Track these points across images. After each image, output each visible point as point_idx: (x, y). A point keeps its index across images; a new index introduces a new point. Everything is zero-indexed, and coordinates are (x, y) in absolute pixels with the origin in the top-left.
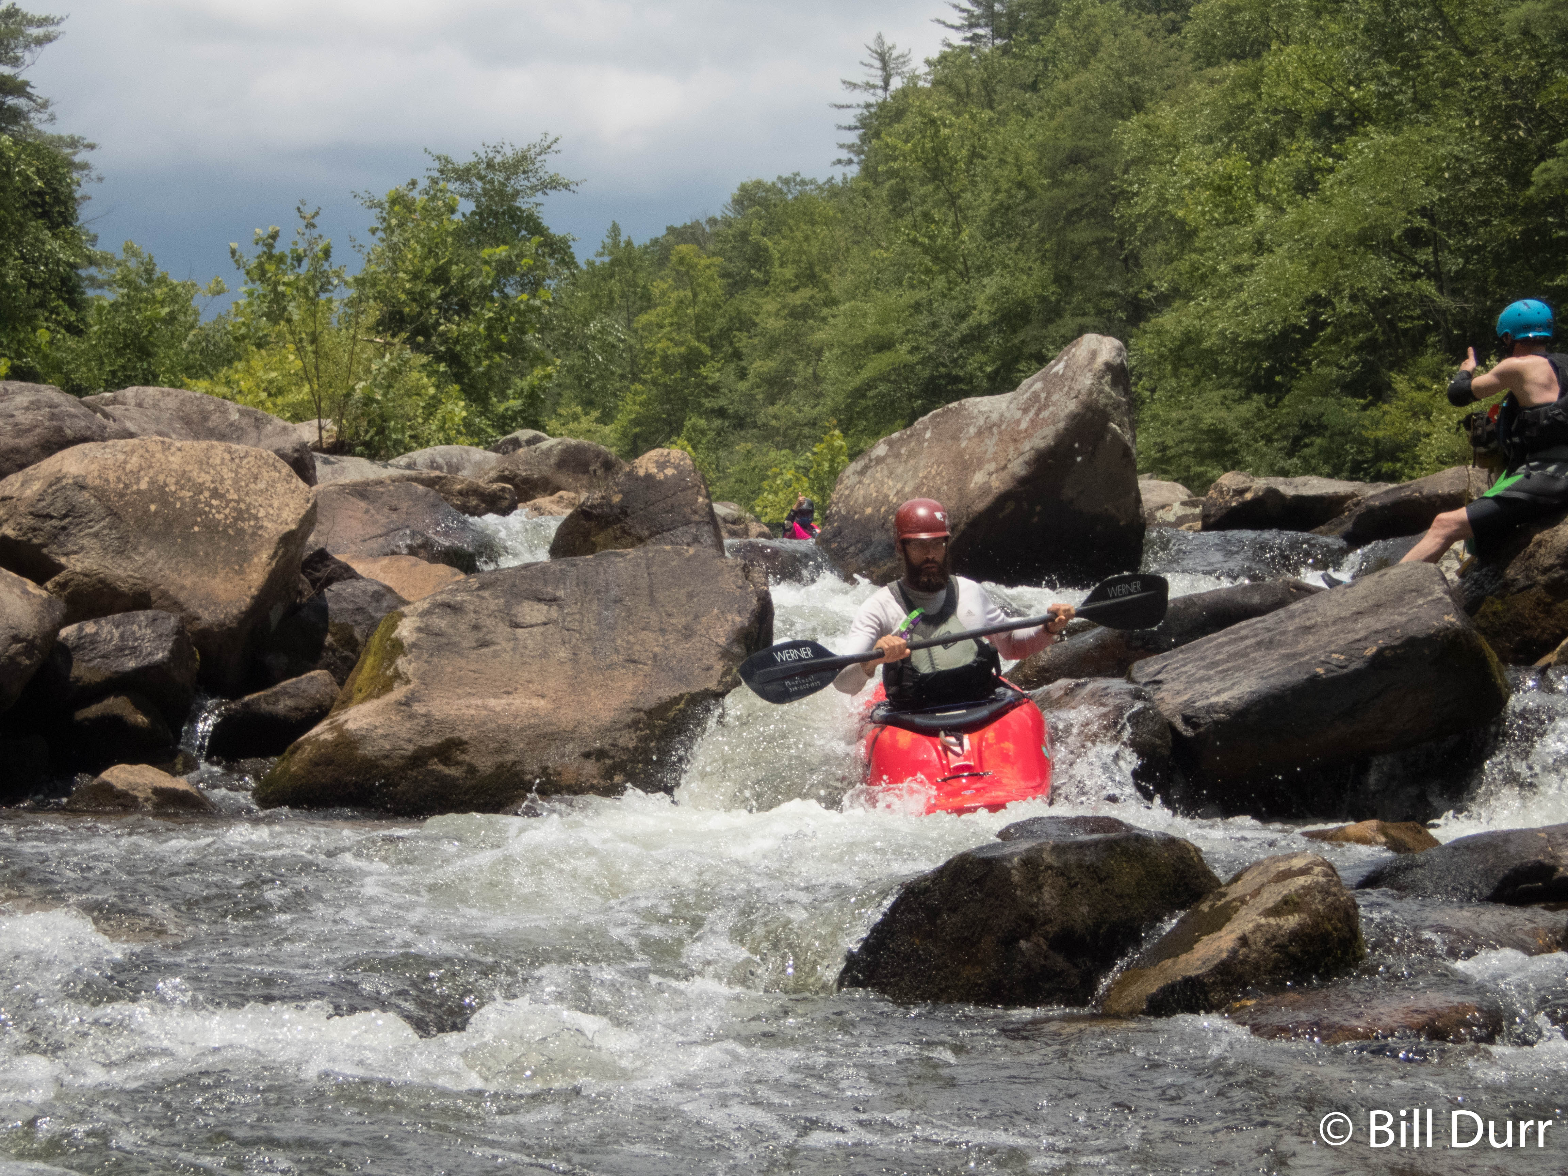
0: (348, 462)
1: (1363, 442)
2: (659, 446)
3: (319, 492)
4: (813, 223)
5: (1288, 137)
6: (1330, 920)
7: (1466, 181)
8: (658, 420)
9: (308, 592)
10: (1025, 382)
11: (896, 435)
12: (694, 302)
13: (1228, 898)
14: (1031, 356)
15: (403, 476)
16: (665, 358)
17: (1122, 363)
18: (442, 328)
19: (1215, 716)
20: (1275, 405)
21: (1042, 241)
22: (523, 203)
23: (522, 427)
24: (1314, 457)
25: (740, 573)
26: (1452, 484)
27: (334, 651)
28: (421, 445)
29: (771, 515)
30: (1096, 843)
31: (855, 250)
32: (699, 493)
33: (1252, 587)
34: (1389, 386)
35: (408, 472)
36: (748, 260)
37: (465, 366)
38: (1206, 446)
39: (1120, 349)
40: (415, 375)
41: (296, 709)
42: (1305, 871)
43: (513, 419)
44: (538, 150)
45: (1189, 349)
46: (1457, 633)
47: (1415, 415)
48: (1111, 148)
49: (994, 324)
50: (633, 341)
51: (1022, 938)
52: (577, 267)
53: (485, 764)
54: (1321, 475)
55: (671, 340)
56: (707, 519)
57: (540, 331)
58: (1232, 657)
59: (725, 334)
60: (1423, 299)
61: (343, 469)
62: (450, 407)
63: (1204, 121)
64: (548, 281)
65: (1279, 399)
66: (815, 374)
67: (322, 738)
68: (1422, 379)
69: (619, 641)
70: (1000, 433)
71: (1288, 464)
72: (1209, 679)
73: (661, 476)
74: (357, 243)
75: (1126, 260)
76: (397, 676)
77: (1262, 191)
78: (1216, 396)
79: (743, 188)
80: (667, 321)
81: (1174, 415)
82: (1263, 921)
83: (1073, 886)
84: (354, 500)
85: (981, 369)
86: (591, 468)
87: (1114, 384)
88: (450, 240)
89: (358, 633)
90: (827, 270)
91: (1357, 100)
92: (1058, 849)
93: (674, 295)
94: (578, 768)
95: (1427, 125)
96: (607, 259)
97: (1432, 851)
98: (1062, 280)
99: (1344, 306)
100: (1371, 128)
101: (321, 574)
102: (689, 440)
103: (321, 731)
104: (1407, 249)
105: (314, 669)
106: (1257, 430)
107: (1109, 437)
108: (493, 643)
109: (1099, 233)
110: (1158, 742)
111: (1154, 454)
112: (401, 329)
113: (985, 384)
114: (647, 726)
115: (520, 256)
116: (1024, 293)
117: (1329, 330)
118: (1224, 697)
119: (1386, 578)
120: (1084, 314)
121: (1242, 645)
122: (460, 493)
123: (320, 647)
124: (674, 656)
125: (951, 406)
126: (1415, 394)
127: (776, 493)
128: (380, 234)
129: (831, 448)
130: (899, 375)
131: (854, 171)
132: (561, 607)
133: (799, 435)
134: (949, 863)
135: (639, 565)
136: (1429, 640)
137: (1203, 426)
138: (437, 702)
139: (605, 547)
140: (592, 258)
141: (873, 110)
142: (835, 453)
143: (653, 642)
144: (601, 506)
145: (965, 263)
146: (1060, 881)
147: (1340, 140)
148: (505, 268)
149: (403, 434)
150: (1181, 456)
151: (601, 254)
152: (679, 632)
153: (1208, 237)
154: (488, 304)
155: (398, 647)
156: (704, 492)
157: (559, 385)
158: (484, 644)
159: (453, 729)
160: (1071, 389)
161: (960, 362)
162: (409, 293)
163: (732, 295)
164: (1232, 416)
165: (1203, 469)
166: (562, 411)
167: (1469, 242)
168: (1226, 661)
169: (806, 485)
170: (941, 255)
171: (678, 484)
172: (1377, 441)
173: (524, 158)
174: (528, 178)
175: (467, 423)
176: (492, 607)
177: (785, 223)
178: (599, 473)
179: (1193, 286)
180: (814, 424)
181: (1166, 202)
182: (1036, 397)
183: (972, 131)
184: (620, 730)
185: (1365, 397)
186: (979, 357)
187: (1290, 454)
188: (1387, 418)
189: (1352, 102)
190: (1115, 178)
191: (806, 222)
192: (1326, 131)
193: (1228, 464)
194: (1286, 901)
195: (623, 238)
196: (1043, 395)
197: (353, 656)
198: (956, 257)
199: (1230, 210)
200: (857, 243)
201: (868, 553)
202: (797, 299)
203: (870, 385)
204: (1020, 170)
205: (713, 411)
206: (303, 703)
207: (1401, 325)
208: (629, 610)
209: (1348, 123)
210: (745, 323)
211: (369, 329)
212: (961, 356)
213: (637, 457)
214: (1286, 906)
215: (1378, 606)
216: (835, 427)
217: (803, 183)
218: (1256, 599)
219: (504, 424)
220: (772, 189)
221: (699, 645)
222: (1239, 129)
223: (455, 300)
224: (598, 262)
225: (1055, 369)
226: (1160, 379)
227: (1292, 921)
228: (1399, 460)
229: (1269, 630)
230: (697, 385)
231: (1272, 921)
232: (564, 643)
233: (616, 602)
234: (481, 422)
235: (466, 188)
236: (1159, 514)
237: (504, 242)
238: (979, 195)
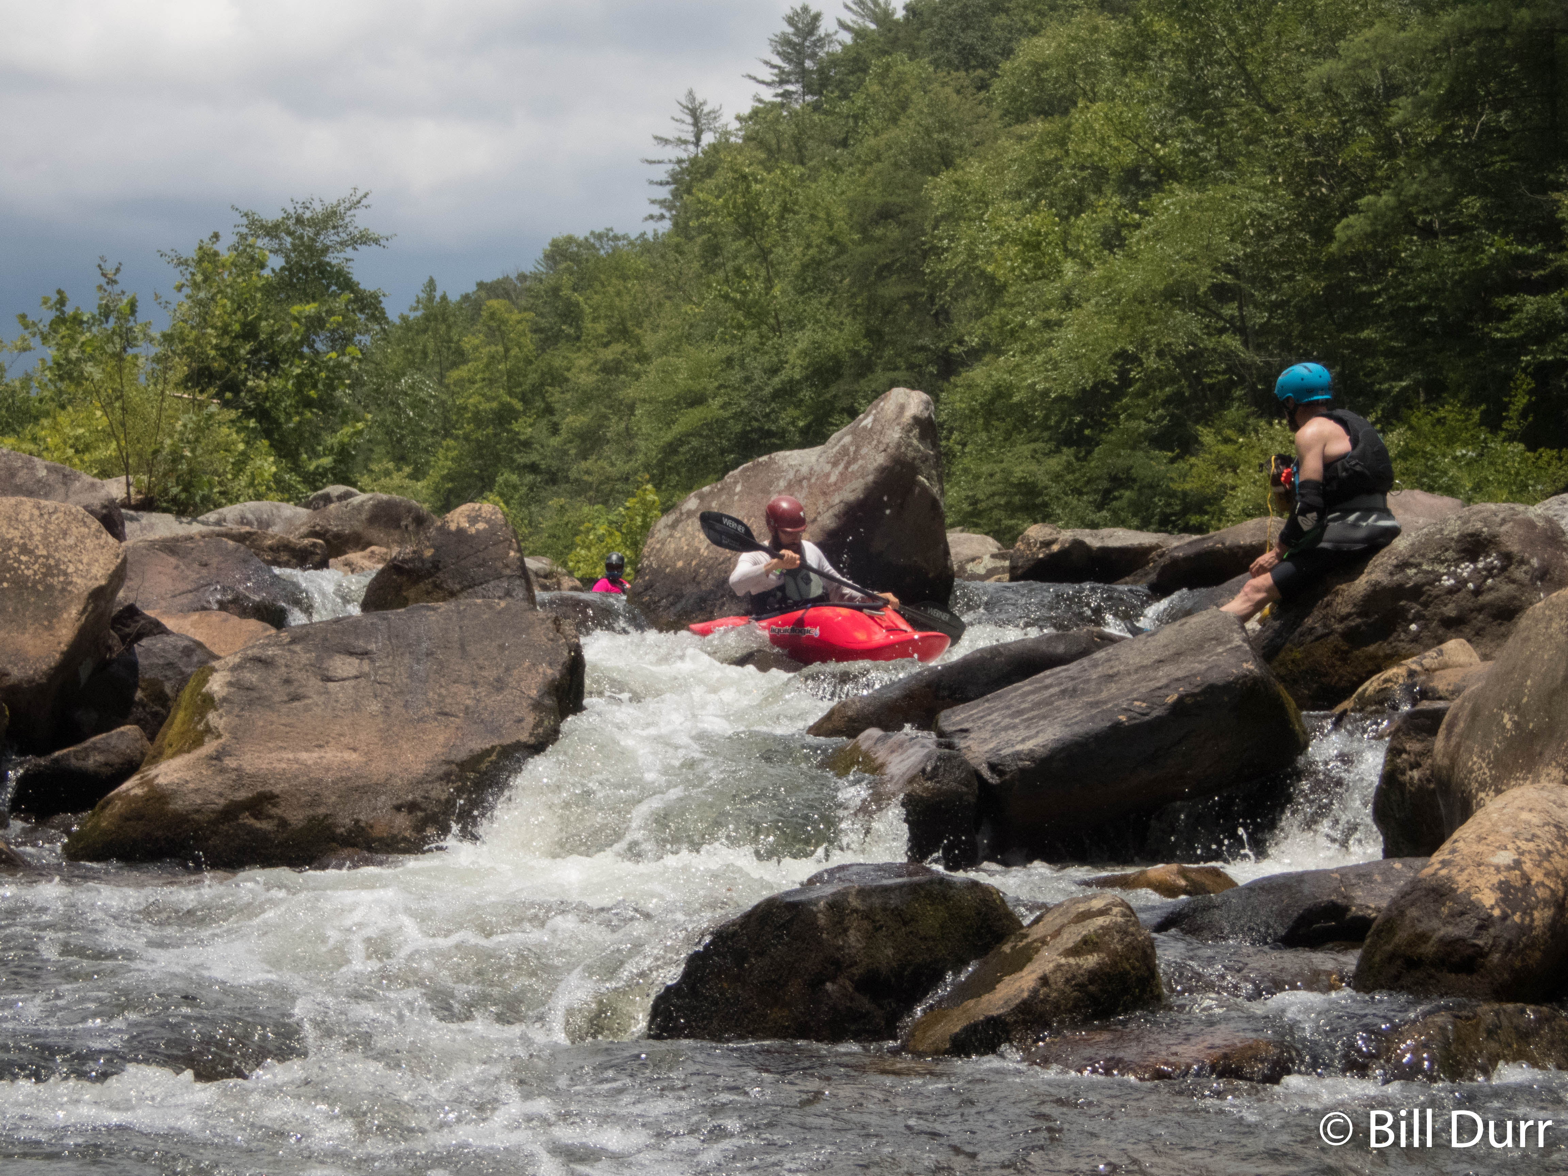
0: (156, 518)
1: (1172, 494)
2: (471, 501)
3: (128, 548)
4: (625, 278)
5: (1095, 192)
6: (1128, 959)
7: (1270, 236)
8: (471, 475)
9: (118, 648)
10: (836, 435)
11: (706, 489)
12: (506, 357)
13: (1029, 940)
14: (843, 410)
15: (213, 532)
16: (477, 413)
17: (930, 417)
18: (250, 383)
19: (1020, 764)
20: (1085, 459)
21: (854, 296)
22: (333, 259)
23: (333, 483)
24: (1123, 509)
25: (551, 626)
26: (1254, 535)
27: (144, 706)
28: (231, 502)
29: (584, 569)
30: (901, 886)
31: (668, 304)
32: (510, 547)
33: (1057, 636)
34: (1196, 439)
35: (217, 528)
36: (560, 315)
37: (276, 421)
38: (1017, 499)
39: (928, 403)
40: (225, 430)
41: (106, 764)
42: (1102, 912)
43: (324, 475)
44: (347, 205)
45: (999, 404)
46: (1256, 680)
47: (1221, 468)
48: (921, 204)
49: (807, 378)
50: (444, 397)
51: (828, 980)
52: (388, 323)
53: (297, 817)
54: (1130, 527)
55: (484, 395)
56: (518, 573)
57: (350, 386)
58: (1037, 705)
59: (538, 389)
60: (1228, 355)
61: (152, 526)
62: (259, 463)
63: (1011, 179)
64: (358, 337)
65: (1089, 453)
66: (627, 428)
67: (132, 793)
68: (1228, 432)
69: (431, 694)
70: (810, 487)
71: (1097, 517)
72: (1014, 727)
73: (473, 531)
74: (163, 300)
75: (936, 315)
76: (208, 730)
77: (1070, 247)
78: (1026, 449)
79: (555, 244)
80: (479, 376)
81: (985, 468)
82: (1063, 961)
83: (878, 929)
84: (164, 555)
85: (793, 423)
86: (403, 523)
87: (922, 437)
88: (259, 295)
89: (168, 688)
90: (639, 325)
91: (1162, 157)
92: (864, 893)
93: (485, 351)
94: (390, 821)
95: (1232, 182)
96: (419, 314)
97: (1228, 892)
98: (873, 334)
99: (1152, 362)
100: (1176, 185)
101: (132, 629)
102: (501, 495)
103: (131, 786)
104: (1214, 305)
105: (123, 724)
106: (1067, 483)
107: (917, 490)
108: (305, 697)
109: (908, 289)
110: (965, 789)
111: (966, 507)
112: (209, 384)
113: (797, 438)
114: (460, 778)
115: (330, 312)
116: (836, 347)
117: (1138, 385)
118: (1029, 745)
119: (1186, 627)
120: (896, 368)
121: (1047, 693)
122: (271, 548)
123: (129, 702)
124: (485, 709)
125: (761, 459)
126: (1221, 447)
127: (589, 548)
128: (187, 291)
129: (643, 502)
130: (711, 430)
131: (666, 226)
132: (373, 661)
133: (612, 490)
134: (757, 907)
135: (450, 619)
136: (1228, 688)
137: (1015, 480)
138: (249, 756)
139: (417, 601)
140: (406, 312)
141: (684, 165)
142: (648, 507)
143: (464, 695)
144: (412, 560)
145: (776, 317)
146: (866, 924)
147: (1146, 197)
148: (316, 323)
149: (211, 489)
150: (991, 509)
151: (416, 309)
152: (490, 684)
153: (1018, 292)
154: (297, 362)
155: (209, 702)
156: (515, 545)
157: (369, 441)
158: (295, 698)
159: (265, 783)
160: (879, 442)
161: (773, 416)
162: (217, 347)
163: (544, 351)
164: (1043, 469)
165: (1013, 522)
166: (375, 467)
167: (1274, 297)
168: (1032, 709)
169: (619, 540)
170: (754, 310)
171: (491, 537)
172: (1185, 494)
173: (334, 213)
174: (338, 234)
175: (277, 479)
176: (304, 661)
177: (597, 278)
178: (411, 528)
179: (1003, 341)
180: (627, 479)
181: (976, 258)
182: (845, 451)
183: (783, 187)
184: (431, 782)
185: (1173, 451)
186: (792, 412)
187: (1100, 507)
188: (1194, 470)
189: (1158, 159)
190: (925, 235)
191: (618, 278)
192: (1132, 188)
193: (1039, 517)
194: (1085, 941)
195: (438, 295)
196: (852, 449)
197: (163, 711)
198: (768, 313)
199: (1039, 266)
200: (669, 298)
201: (679, 607)
202: (609, 354)
203: (680, 441)
204: (831, 225)
205: (525, 466)
206: (112, 758)
207: (1207, 381)
208: (441, 664)
209: (1154, 179)
210: (557, 378)
211: (177, 385)
212: (773, 411)
213: (448, 511)
214: (1086, 945)
215: (1178, 654)
216: (648, 482)
217: (616, 238)
218: (1061, 649)
219: (313, 480)
220: (586, 244)
221: (510, 697)
222: (1047, 185)
223: (264, 354)
224: (412, 315)
225: (864, 423)
226: (972, 433)
227: (1091, 961)
228: (1206, 513)
229: (1073, 679)
230: (510, 441)
231: (1072, 961)
232: (376, 696)
233: (427, 655)
234: (291, 478)
235: (275, 244)
236: (969, 567)
237: (314, 300)
238: (791, 250)
